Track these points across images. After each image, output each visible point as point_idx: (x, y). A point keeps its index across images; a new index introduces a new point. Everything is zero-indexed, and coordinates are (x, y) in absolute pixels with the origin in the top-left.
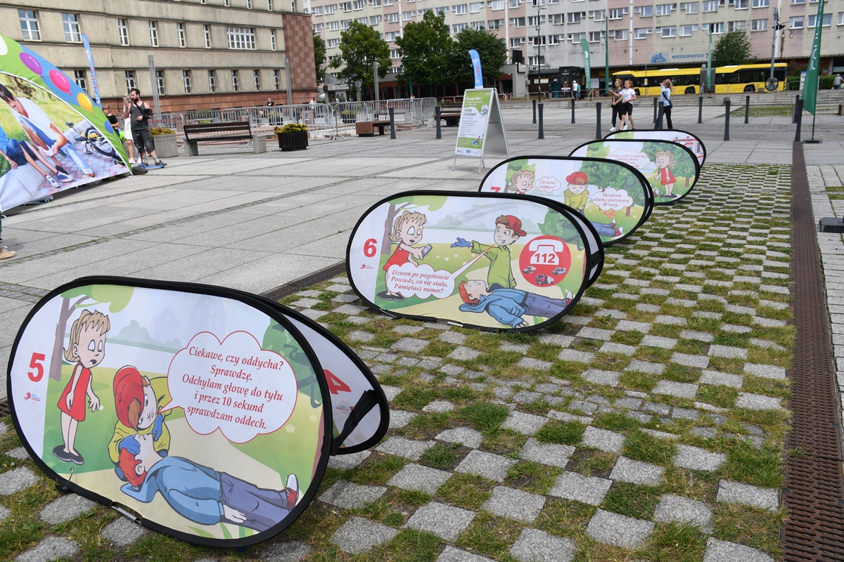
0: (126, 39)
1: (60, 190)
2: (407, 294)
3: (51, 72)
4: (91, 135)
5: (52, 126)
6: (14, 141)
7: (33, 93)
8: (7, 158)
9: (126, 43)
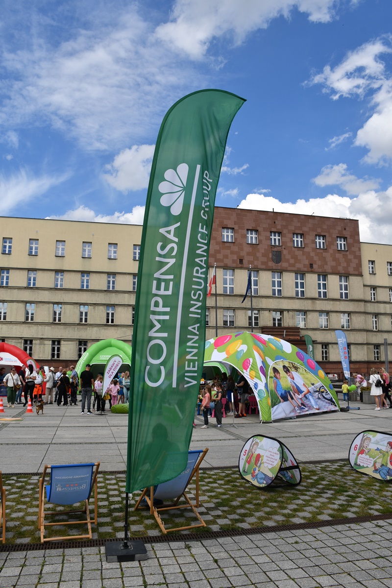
0: (376, 326)
1: (300, 414)
2: (361, 465)
3: (308, 360)
4: (322, 390)
5: (304, 385)
6: (285, 391)
7: (298, 370)
8: (280, 398)
9: (376, 329)
